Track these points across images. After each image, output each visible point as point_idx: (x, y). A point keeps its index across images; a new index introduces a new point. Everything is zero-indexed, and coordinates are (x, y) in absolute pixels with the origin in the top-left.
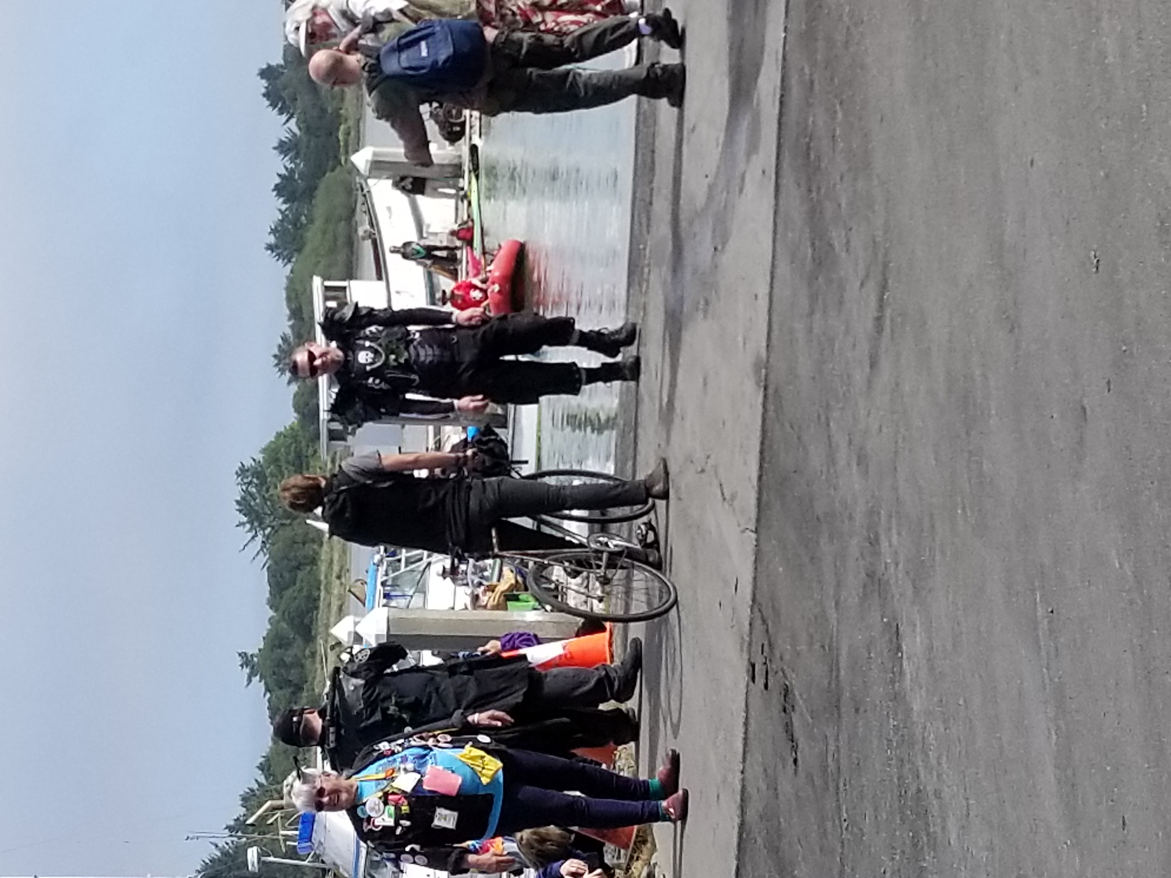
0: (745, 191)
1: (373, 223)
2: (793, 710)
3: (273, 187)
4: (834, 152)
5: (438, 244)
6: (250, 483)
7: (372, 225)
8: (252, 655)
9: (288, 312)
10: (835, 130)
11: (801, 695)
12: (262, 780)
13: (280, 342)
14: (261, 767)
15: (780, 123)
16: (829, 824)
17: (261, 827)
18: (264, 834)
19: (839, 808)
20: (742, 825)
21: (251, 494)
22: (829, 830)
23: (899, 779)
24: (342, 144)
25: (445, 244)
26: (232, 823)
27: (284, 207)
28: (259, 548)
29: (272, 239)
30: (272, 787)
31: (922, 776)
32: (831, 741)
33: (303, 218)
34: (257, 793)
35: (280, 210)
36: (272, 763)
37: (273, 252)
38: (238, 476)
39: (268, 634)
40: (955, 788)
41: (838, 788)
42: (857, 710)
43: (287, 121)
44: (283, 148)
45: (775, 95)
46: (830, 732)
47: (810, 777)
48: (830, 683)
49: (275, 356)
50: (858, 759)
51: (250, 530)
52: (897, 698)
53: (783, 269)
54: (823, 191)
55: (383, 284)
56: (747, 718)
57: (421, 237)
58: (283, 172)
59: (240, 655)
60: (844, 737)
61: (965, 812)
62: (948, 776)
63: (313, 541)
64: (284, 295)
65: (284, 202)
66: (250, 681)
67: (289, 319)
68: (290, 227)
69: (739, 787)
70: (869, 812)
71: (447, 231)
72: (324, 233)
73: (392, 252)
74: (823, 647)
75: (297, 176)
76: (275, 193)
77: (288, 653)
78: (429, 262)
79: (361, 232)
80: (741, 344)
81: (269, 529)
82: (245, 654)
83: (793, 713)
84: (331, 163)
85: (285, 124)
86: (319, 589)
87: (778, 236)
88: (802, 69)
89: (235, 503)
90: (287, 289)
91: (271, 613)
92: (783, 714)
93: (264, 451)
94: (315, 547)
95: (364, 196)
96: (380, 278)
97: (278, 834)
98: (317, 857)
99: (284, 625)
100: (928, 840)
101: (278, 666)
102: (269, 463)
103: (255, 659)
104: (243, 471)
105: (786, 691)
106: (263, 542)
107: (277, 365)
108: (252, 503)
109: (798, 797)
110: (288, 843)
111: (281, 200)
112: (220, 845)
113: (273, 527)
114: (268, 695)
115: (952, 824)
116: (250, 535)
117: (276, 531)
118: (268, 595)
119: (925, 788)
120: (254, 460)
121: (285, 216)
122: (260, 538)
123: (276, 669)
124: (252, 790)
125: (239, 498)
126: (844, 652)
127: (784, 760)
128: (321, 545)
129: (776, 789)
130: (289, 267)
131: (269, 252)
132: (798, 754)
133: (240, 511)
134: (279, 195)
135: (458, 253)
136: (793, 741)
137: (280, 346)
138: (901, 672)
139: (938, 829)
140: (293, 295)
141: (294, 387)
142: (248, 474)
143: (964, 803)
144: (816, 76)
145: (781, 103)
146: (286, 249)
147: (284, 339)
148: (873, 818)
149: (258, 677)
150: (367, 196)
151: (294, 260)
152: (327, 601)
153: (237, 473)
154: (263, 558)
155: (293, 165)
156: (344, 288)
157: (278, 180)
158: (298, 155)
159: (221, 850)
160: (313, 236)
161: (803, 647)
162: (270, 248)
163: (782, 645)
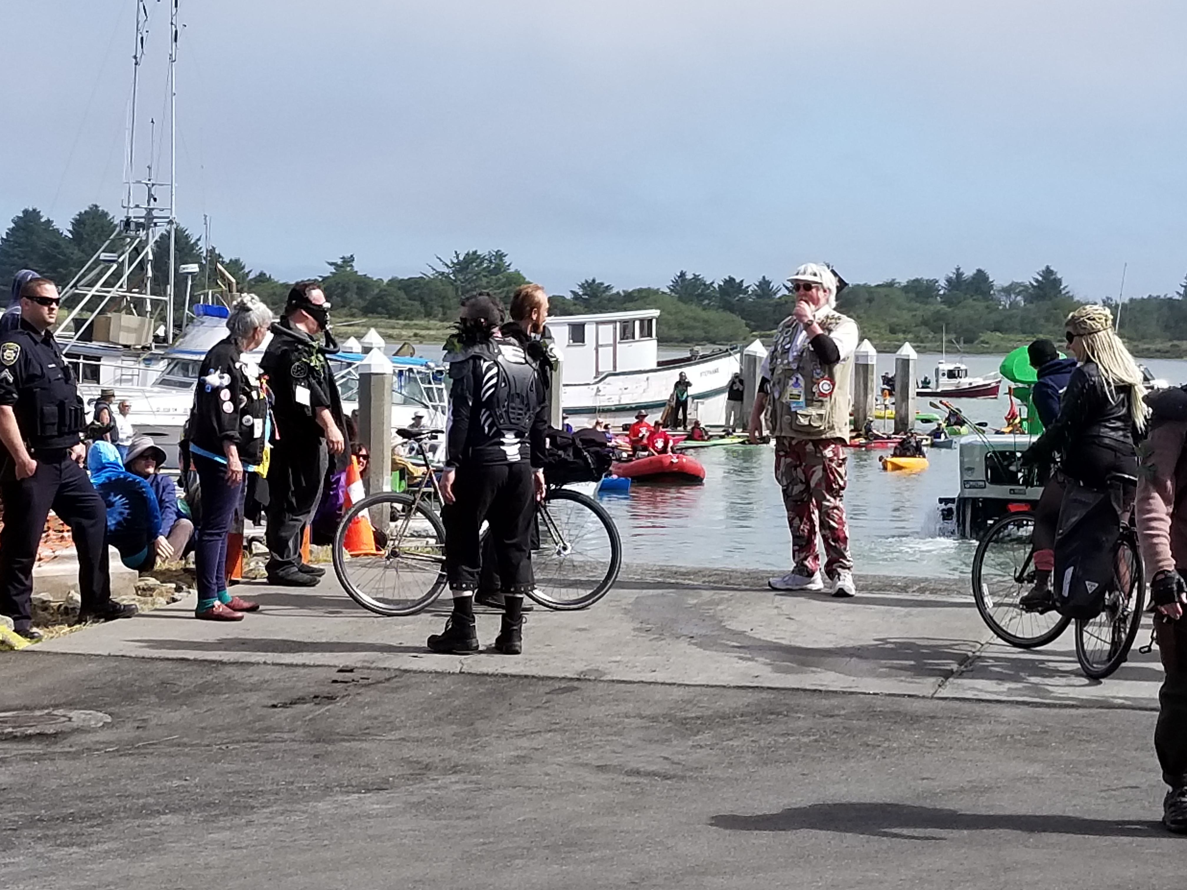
0: (740, 661)
1: (705, 359)
2: (316, 704)
3: (732, 276)
4: (775, 735)
5: (688, 412)
6: (491, 262)
7: (702, 357)
8: (351, 266)
9: (630, 290)
10: (793, 735)
11: (328, 710)
12: (251, 276)
13: (606, 285)
14: (262, 275)
15: (798, 689)
16: (223, 734)
17: (215, 276)
18: (209, 278)
19: (238, 742)
20: (221, 662)
21: (481, 263)
22: (218, 735)
23: (262, 791)
24: (768, 332)
25: (689, 417)
26: (217, 252)
27: (716, 286)
28: (438, 270)
29: (689, 276)
30: (246, 284)
31: (265, 810)
32: (292, 736)
33: (706, 302)
34: (241, 272)
35: (713, 283)
36: (265, 284)
37: (679, 277)
38: (497, 253)
39: (369, 278)
40: (255, 838)
41: (253, 741)
42: (316, 756)
43: (787, 288)
44: (764, 284)
45: (822, 685)
46: (299, 734)
47: (262, 718)
48: (338, 734)
49: (594, 281)
50: (277, 758)
51: (452, 263)
52: (328, 790)
53: (677, 693)
54: (742, 725)
55: (654, 366)
56: (309, 666)
57: (695, 397)
58: (745, 285)
59: (352, 256)
60: (295, 746)
61: (235, 845)
62: (265, 831)
63: (444, 314)
64: (645, 287)
65: (720, 286)
66: (331, 264)
67: (624, 291)
68: (700, 291)
69: (252, 659)
70: (234, 767)
71: (699, 419)
72: (695, 319)
73: (681, 374)
74: (367, 728)
75: (741, 296)
76: (727, 278)
77: (355, 296)
78: (673, 404)
79: (696, 348)
80: (614, 659)
81: (453, 278)
82: (353, 260)
83: (312, 704)
84: (753, 323)
85: (784, 285)
86: (405, 319)
87: (704, 689)
88: (844, 709)
89: (474, 250)
90: (649, 288)
91: (386, 281)
92: (312, 696)
93: (517, 273)
94: (440, 316)
95: (727, 350)
96: (659, 364)
97: (209, 289)
98: (191, 320)
99: (376, 291)
100: (212, 816)
101: (343, 287)
102: (507, 278)
103: (349, 269)
104: (500, 256)
105: (331, 699)
106: (443, 273)
107: (587, 282)
108: (474, 264)
109: (245, 708)
110: (202, 297)
111: (722, 283)
112: (199, 243)
113: (455, 281)
114: (320, 279)
115: (226, 835)
116: (449, 263)
117: (452, 284)
118: (400, 277)
119: (255, 813)
120: (509, 265)
121: (708, 287)
122: (446, 270)
123: (340, 285)
124: (243, 268)
125: (478, 253)
126: (364, 745)
127: (275, 697)
128: (442, 321)
129: (251, 690)
130: (667, 291)
131: (679, 274)
132: (280, 709)
133: (468, 254)
134: (726, 282)
135: (681, 428)
136: (291, 704)
137: (602, 284)
138: (349, 793)
139: (221, 824)
140: (644, 294)
141: (569, 296)
142: (498, 261)
143: (243, 845)
144: (839, 720)
145: (815, 691)
146: (681, 287)
147: (608, 288)
148: (229, 770)
149: (334, 271)
150: (727, 353)
151: (673, 294)
152: (396, 326)
153: (499, 251)
154: (430, 273)
155: (750, 293)
156: (650, 335)
157: (738, 281)
158: (758, 296)
159: (196, 243)
160: (692, 310)
161: (367, 712)
162: (682, 275)
163: (368, 695)
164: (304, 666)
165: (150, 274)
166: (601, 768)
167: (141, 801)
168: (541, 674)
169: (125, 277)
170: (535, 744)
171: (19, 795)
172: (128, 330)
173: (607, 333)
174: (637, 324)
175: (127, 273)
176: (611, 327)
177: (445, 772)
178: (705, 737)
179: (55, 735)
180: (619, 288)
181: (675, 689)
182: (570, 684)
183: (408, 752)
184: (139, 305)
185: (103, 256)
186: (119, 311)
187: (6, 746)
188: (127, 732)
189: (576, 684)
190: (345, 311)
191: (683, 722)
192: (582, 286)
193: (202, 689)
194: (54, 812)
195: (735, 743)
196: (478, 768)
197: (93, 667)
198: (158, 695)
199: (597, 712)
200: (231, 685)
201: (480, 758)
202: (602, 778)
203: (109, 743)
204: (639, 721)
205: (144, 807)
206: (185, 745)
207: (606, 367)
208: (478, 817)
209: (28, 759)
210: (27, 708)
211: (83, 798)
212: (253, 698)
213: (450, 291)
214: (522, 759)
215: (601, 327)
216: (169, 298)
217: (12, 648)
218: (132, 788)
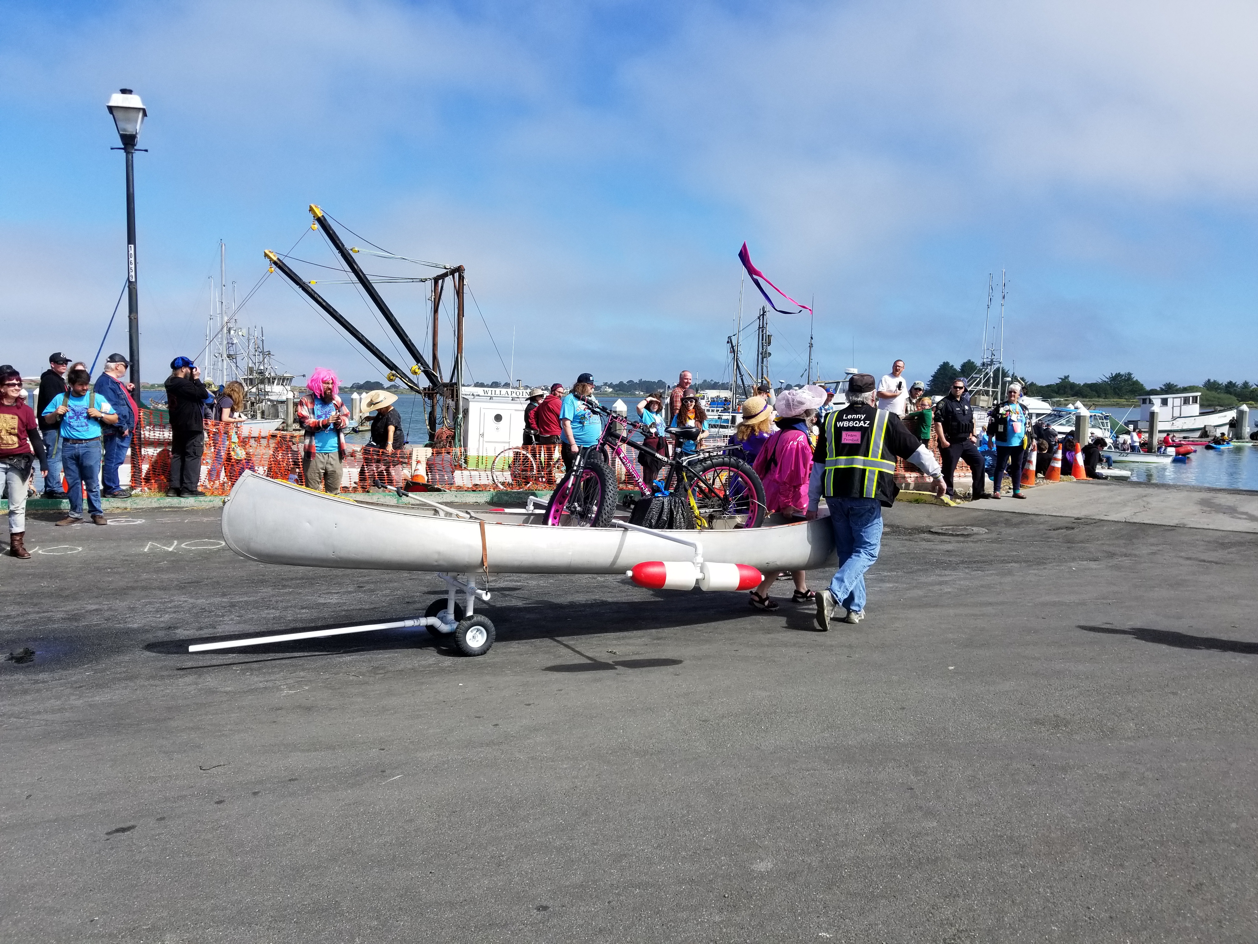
1: (1221, 411)
3: (1231, 381)
6: (1126, 377)
9: (1186, 386)
11: (1072, 532)
14: (1032, 383)
16: (1031, 538)
20: (1029, 514)
21: (1122, 377)
22: (1029, 538)
24: (1249, 402)
27: (1224, 384)
28: (1103, 380)
32: (1058, 540)
33: (1220, 390)
35: (1222, 383)
38: (1128, 373)
39: (1075, 383)
44: (1246, 384)
47: (1046, 534)
48: (1076, 540)
49: (1169, 383)
51: (1110, 377)
52: (1074, 559)
55: (1198, 414)
56: (1058, 516)
58: (1237, 384)
59: (1068, 376)
60: (1059, 544)
63: (1106, 396)
64: (1192, 385)
65: (1226, 384)
66: (1061, 378)
68: (1217, 386)
69: (1041, 513)
74: (1088, 539)
75: (1235, 388)
77: (1070, 389)
80: (1191, 520)
81: (1110, 382)
83: (1065, 530)
84: (1241, 399)
86: (1093, 398)
87: (1231, 532)
89: (1119, 372)
90: (1195, 385)
91: (1082, 384)
92: (1065, 527)
93: (1137, 380)
95: (1230, 409)
96: (1200, 413)
99: (1078, 388)
102: (1133, 382)
103: (1067, 380)
104: (1130, 374)
105: (1073, 528)
107: (1166, 383)
108: (1119, 377)
109: (1039, 530)
114: (1056, 384)
115: (1036, 571)
116: (1108, 377)
117: (1109, 384)
118: (1088, 383)
120: (1133, 377)
121: (1220, 385)
122: (1107, 380)
123: (1064, 386)
126: (1087, 545)
127: (1051, 526)
128: (1105, 399)
129: (1041, 524)
130: (1204, 386)
131: (1207, 380)
132: (1052, 531)
133: (1116, 374)
134: (1228, 383)
137: (1174, 384)
138: (1082, 561)
140: (1194, 387)
141: (1159, 389)
142: (1129, 376)
146: (1209, 385)
147: (1176, 386)
151: (1206, 387)
154: (1100, 381)
156: (1196, 402)
158: (1243, 388)
159: (1007, 372)
160: (1214, 394)
161: (1087, 533)
162: (1209, 380)
163: (1087, 528)
164: (1061, 516)
165: (992, 382)
166: (1188, 559)
167: (1003, 558)
168: (1160, 524)
169: (982, 384)
170: (1158, 548)
171: (957, 553)
172: (983, 401)
173: (1177, 402)
174: (1191, 398)
175: (983, 382)
176: (1179, 399)
177: (1121, 556)
178: (1233, 550)
179: (968, 535)
180: (1181, 385)
181: (1218, 532)
182: (1173, 528)
183: (1105, 548)
184: (987, 393)
185: (974, 376)
186: (979, 395)
187: (950, 537)
188: (994, 535)
189: (1174, 528)
190: (1065, 395)
191: (1222, 544)
192: (1164, 385)
193: (1021, 523)
194: (971, 560)
195: (1246, 553)
196: (1135, 556)
197: (980, 513)
198: (1005, 524)
199: (1184, 538)
200: (1032, 522)
201: (1137, 553)
202: (1188, 562)
203: (988, 539)
204: (1203, 543)
205: (1004, 560)
206: (1017, 541)
207: (1177, 414)
208: (1137, 573)
209: (958, 542)
210: (956, 525)
211: (980, 556)
212: (1041, 527)
213: (1108, 387)
214: (1154, 553)
215: (1175, 399)
216: (999, 390)
217: (950, 506)
218: (998, 554)
